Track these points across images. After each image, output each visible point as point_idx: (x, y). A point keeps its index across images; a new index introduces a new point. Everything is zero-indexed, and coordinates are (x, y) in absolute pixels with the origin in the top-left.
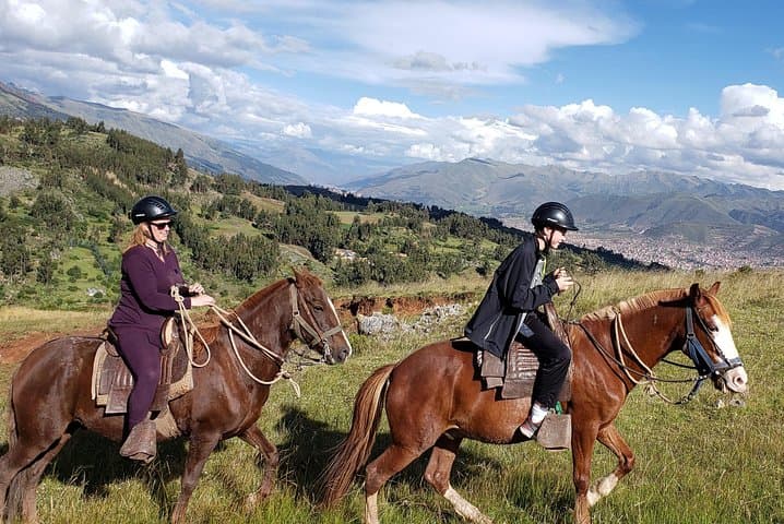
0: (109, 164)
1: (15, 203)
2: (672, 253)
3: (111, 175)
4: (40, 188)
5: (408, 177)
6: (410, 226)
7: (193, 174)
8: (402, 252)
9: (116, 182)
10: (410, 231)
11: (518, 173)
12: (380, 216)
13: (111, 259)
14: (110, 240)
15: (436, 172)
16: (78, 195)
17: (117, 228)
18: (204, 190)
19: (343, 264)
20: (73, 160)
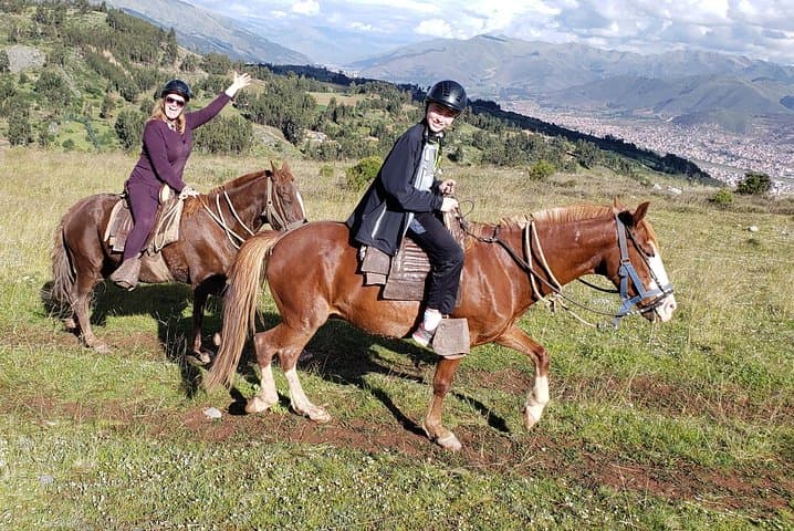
0: (106, 42)
1: (23, 80)
2: (702, 144)
3: (107, 54)
4: (45, 66)
5: (414, 55)
6: (389, 109)
7: (183, 52)
8: (375, 136)
9: (111, 61)
10: (388, 113)
11: (535, 50)
12: (361, 98)
13: (101, 134)
14: (102, 116)
15: (444, 49)
16: (78, 72)
17: (108, 104)
18: (192, 69)
19: (312, 146)
20: (76, 39)
